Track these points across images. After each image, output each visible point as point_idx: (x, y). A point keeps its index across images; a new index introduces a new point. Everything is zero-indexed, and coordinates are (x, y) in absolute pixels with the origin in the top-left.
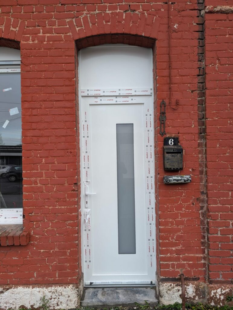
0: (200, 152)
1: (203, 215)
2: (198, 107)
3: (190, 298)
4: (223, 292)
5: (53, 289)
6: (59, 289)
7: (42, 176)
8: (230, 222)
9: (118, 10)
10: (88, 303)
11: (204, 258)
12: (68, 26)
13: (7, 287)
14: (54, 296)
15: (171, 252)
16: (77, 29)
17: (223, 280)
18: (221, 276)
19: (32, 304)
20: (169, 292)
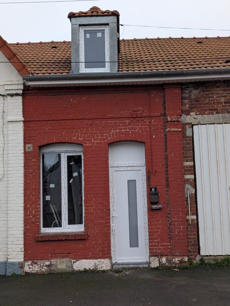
0: (167, 194)
1: (169, 224)
2: (166, 173)
3: (164, 264)
4: (179, 259)
5: (99, 260)
6: (102, 260)
7: (93, 207)
8: (181, 227)
9: (128, 130)
10: (116, 267)
11: (171, 245)
13: (78, 260)
14: (99, 264)
15: (155, 242)
16: (109, 138)
17: (179, 254)
18: (178, 253)
19: (89, 267)
20: (154, 261)
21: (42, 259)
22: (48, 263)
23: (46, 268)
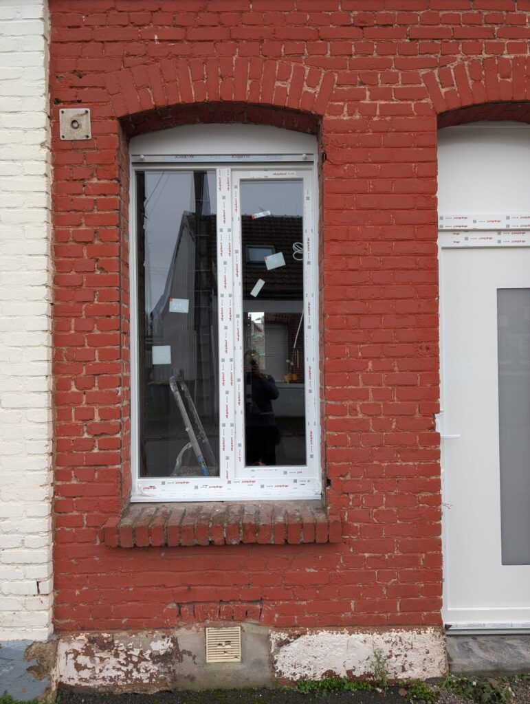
5: (393, 635)
6: (407, 636)
7: (367, 398)
10: (465, 666)
12: (423, 85)
13: (296, 632)
14: (395, 651)
16: (443, 91)
19: (349, 667)
21: (133, 627)
22: (160, 646)
23: (154, 668)
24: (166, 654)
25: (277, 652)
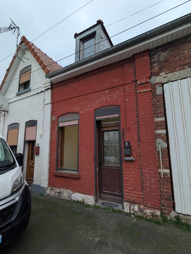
4: (150, 212)
6: (88, 196)
9: (107, 98)
11: (143, 195)
12: (92, 106)
13: (74, 192)
14: (87, 199)
16: (95, 106)
18: (150, 204)
23: (58, 194)
24: (59, 192)
25: (71, 195)
